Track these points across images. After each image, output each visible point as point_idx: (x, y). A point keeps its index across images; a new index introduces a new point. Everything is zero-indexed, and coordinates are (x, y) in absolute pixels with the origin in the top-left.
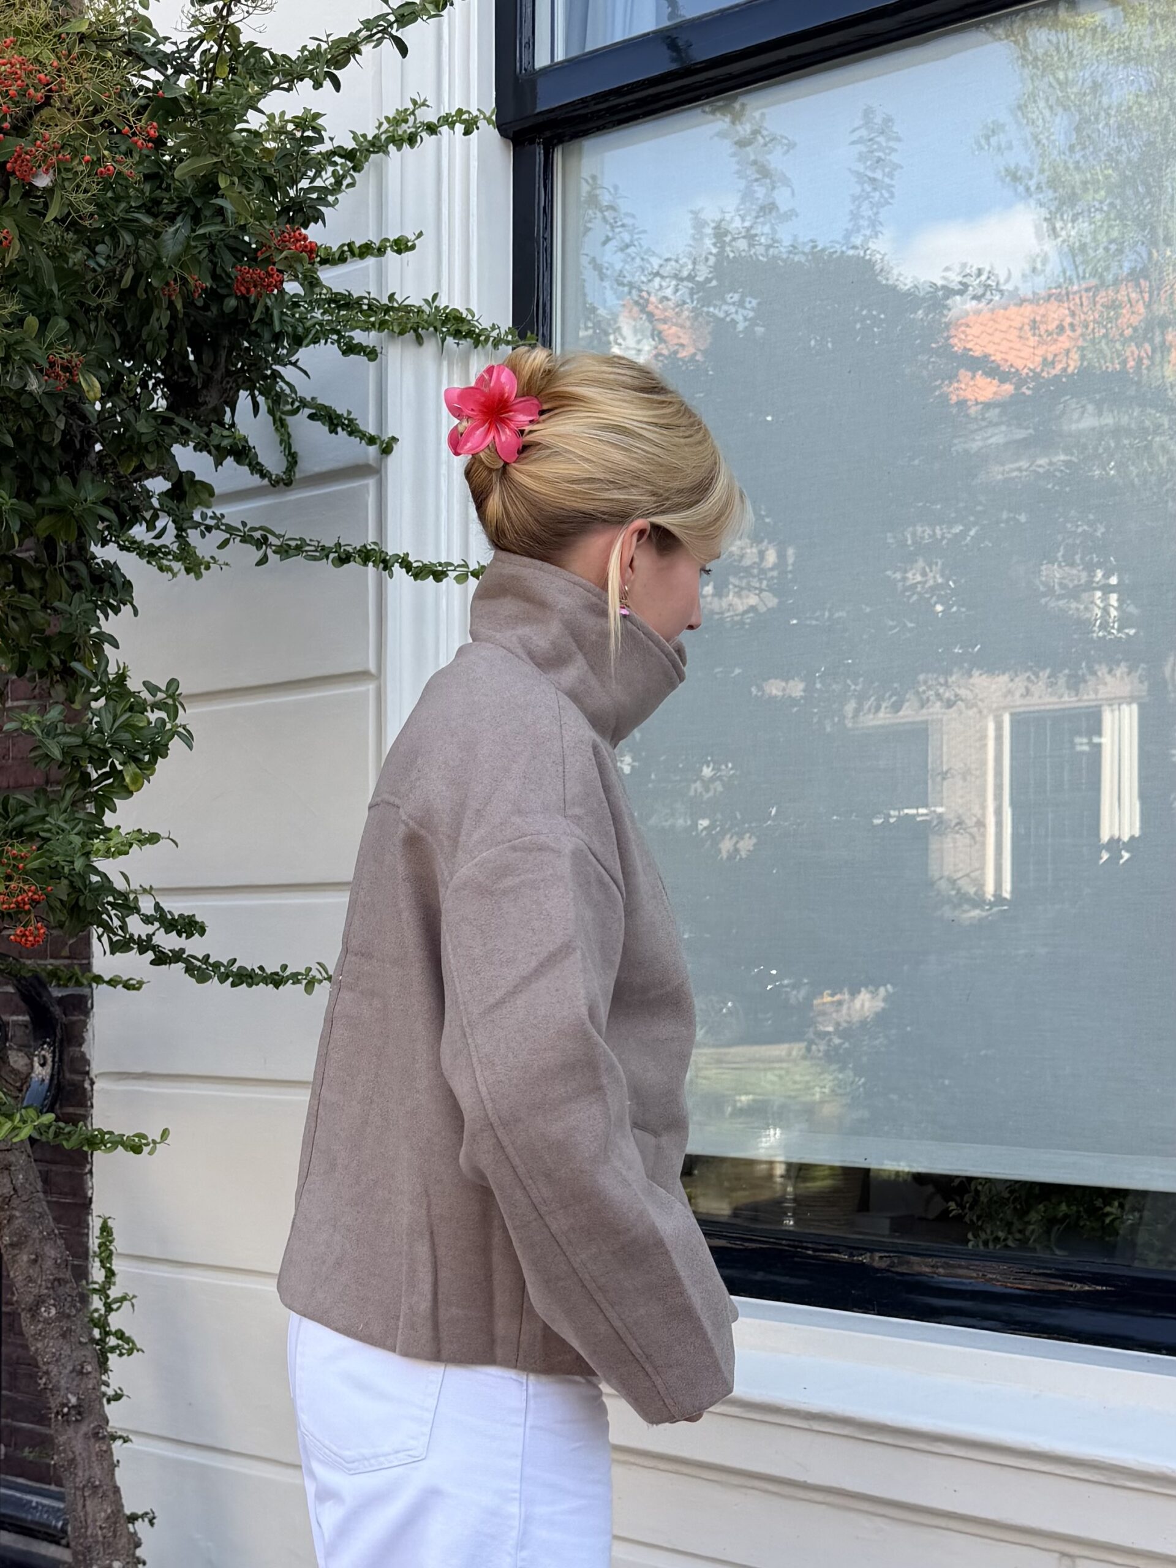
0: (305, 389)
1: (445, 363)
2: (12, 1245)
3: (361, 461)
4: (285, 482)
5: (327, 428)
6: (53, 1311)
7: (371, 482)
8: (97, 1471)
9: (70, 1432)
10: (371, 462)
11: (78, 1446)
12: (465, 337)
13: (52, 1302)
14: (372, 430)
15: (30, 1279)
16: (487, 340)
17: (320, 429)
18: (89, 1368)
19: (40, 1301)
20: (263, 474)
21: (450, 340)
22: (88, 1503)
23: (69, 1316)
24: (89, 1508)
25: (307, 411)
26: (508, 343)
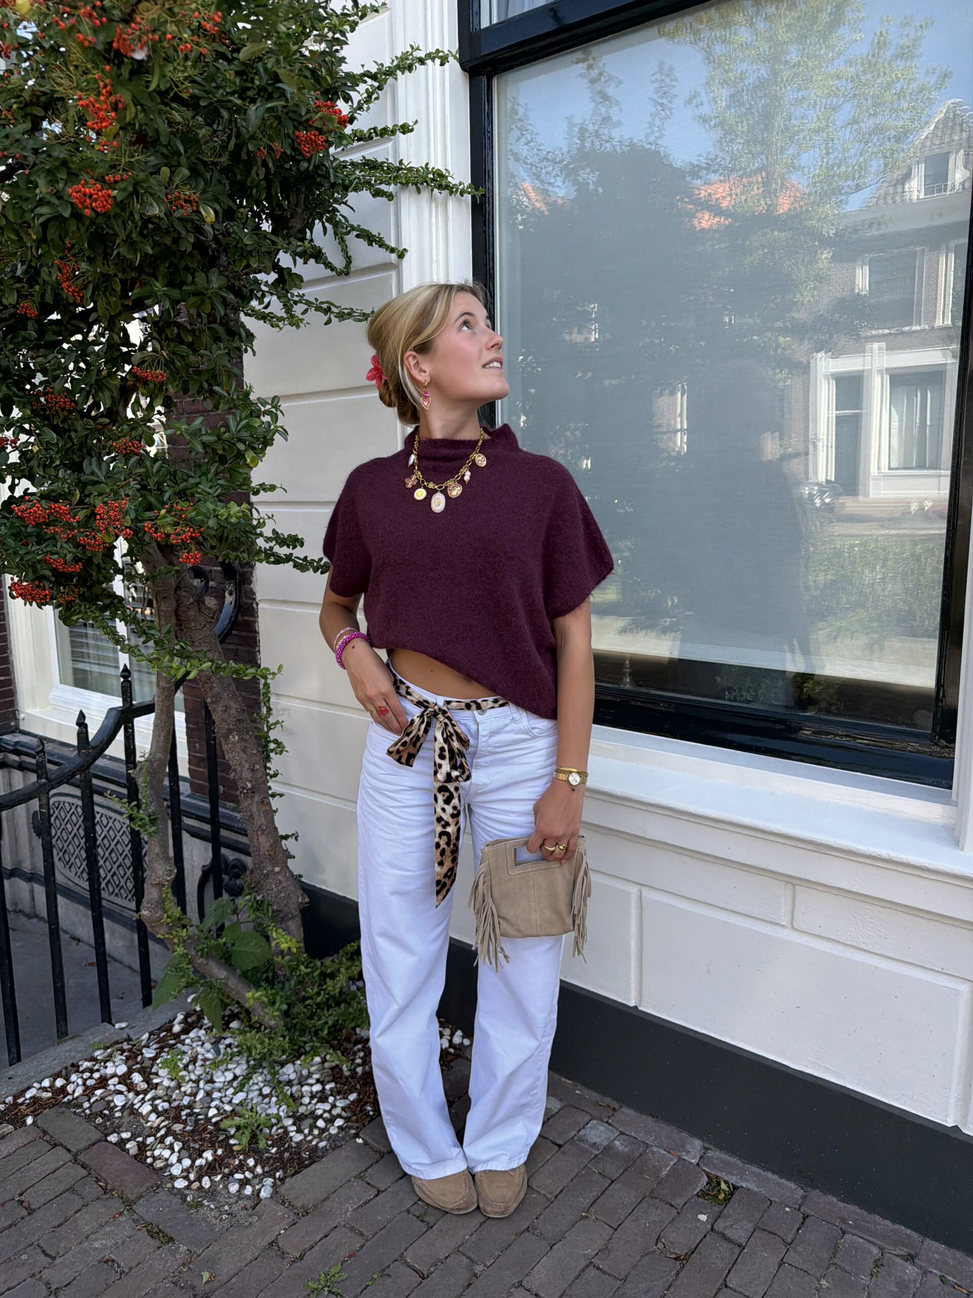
0: (354, 221)
1: (434, 204)
2: (212, 702)
3: (388, 261)
4: (345, 272)
5: (366, 243)
6: (237, 738)
7: (393, 273)
8: (264, 821)
9: (249, 801)
10: (393, 261)
11: (254, 809)
12: (445, 189)
13: (235, 734)
14: (393, 245)
15: (223, 720)
16: (457, 191)
17: (363, 243)
18: (258, 767)
19: (230, 732)
20: (333, 269)
21: (436, 191)
23: (245, 740)
25: (355, 233)
26: (469, 193)
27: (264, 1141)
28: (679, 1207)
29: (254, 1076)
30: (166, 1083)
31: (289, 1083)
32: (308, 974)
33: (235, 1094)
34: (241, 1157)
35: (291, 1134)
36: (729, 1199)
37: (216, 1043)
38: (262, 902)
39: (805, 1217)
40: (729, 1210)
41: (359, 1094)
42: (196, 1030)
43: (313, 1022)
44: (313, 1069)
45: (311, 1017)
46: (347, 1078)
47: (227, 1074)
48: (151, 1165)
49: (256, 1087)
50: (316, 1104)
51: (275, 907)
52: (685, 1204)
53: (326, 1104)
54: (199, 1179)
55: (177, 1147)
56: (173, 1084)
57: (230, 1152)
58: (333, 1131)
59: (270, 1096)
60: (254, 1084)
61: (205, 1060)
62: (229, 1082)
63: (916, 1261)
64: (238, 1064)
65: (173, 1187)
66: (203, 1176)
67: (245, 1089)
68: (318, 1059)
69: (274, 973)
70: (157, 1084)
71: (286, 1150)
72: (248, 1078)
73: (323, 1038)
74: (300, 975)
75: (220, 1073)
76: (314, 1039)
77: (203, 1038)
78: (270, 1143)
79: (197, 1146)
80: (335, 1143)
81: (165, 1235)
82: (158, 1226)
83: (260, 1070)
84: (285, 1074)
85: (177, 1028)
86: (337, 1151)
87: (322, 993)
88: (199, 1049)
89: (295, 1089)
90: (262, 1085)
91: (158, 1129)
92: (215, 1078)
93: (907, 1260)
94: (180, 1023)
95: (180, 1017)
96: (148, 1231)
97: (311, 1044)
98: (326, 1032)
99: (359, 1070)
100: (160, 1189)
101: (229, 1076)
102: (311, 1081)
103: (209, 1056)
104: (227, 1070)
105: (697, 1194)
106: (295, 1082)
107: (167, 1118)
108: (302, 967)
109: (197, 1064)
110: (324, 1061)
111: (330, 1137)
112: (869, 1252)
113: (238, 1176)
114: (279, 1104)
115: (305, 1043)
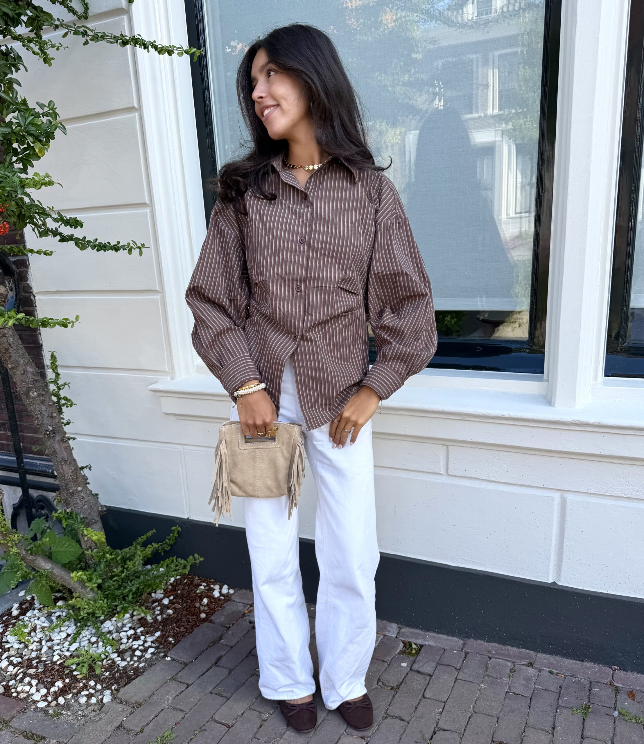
2: (13, 368)
6: (35, 394)
7: (125, 17)
8: (65, 455)
9: (52, 441)
11: (56, 446)
13: (34, 390)
15: (23, 381)
18: (55, 415)
19: (29, 390)
22: (64, 467)
23: (43, 395)
24: (64, 469)
27: (99, 668)
28: (389, 662)
29: (82, 632)
30: (16, 646)
31: (110, 632)
32: (112, 559)
33: (71, 644)
34: (84, 681)
35: (118, 663)
36: (419, 653)
37: (49, 616)
38: (71, 513)
39: (466, 654)
40: (420, 657)
41: (162, 632)
42: (30, 611)
43: (120, 591)
44: (125, 622)
45: (118, 588)
46: (151, 623)
47: (61, 634)
48: (16, 697)
49: (86, 638)
50: (132, 642)
51: (82, 516)
52: (392, 660)
53: (139, 641)
54: (56, 699)
55: (34, 682)
56: (21, 646)
57: (75, 680)
58: (148, 656)
59: (97, 642)
60: (83, 637)
61: (43, 628)
62: (64, 639)
63: (534, 665)
64: (68, 626)
65: (37, 707)
66: (58, 697)
67: (77, 641)
68: (127, 616)
69: (86, 563)
70: (9, 648)
71: (117, 672)
72: (78, 634)
73: (130, 601)
74: (106, 561)
75: (56, 634)
76: (123, 602)
77: (37, 615)
78: (103, 670)
79: (49, 680)
80: (150, 663)
81: (38, 736)
82: (31, 732)
83: (86, 628)
84: (105, 627)
85: (15, 613)
86: (153, 667)
87: (125, 570)
88: (37, 622)
89: (114, 635)
90: (90, 637)
91: (16, 675)
92: (53, 638)
93: (528, 666)
94: (17, 609)
95: (16, 605)
96: (24, 736)
97: (121, 606)
98: (131, 597)
99: (159, 618)
100: (27, 710)
101: (64, 635)
102: (125, 629)
103: (46, 624)
104: (61, 631)
105: (399, 653)
106: (114, 631)
107: (21, 667)
108: (108, 555)
109: (37, 632)
110: (132, 616)
111: (146, 661)
112: (506, 666)
113: (83, 693)
114: (105, 645)
115: (116, 606)
